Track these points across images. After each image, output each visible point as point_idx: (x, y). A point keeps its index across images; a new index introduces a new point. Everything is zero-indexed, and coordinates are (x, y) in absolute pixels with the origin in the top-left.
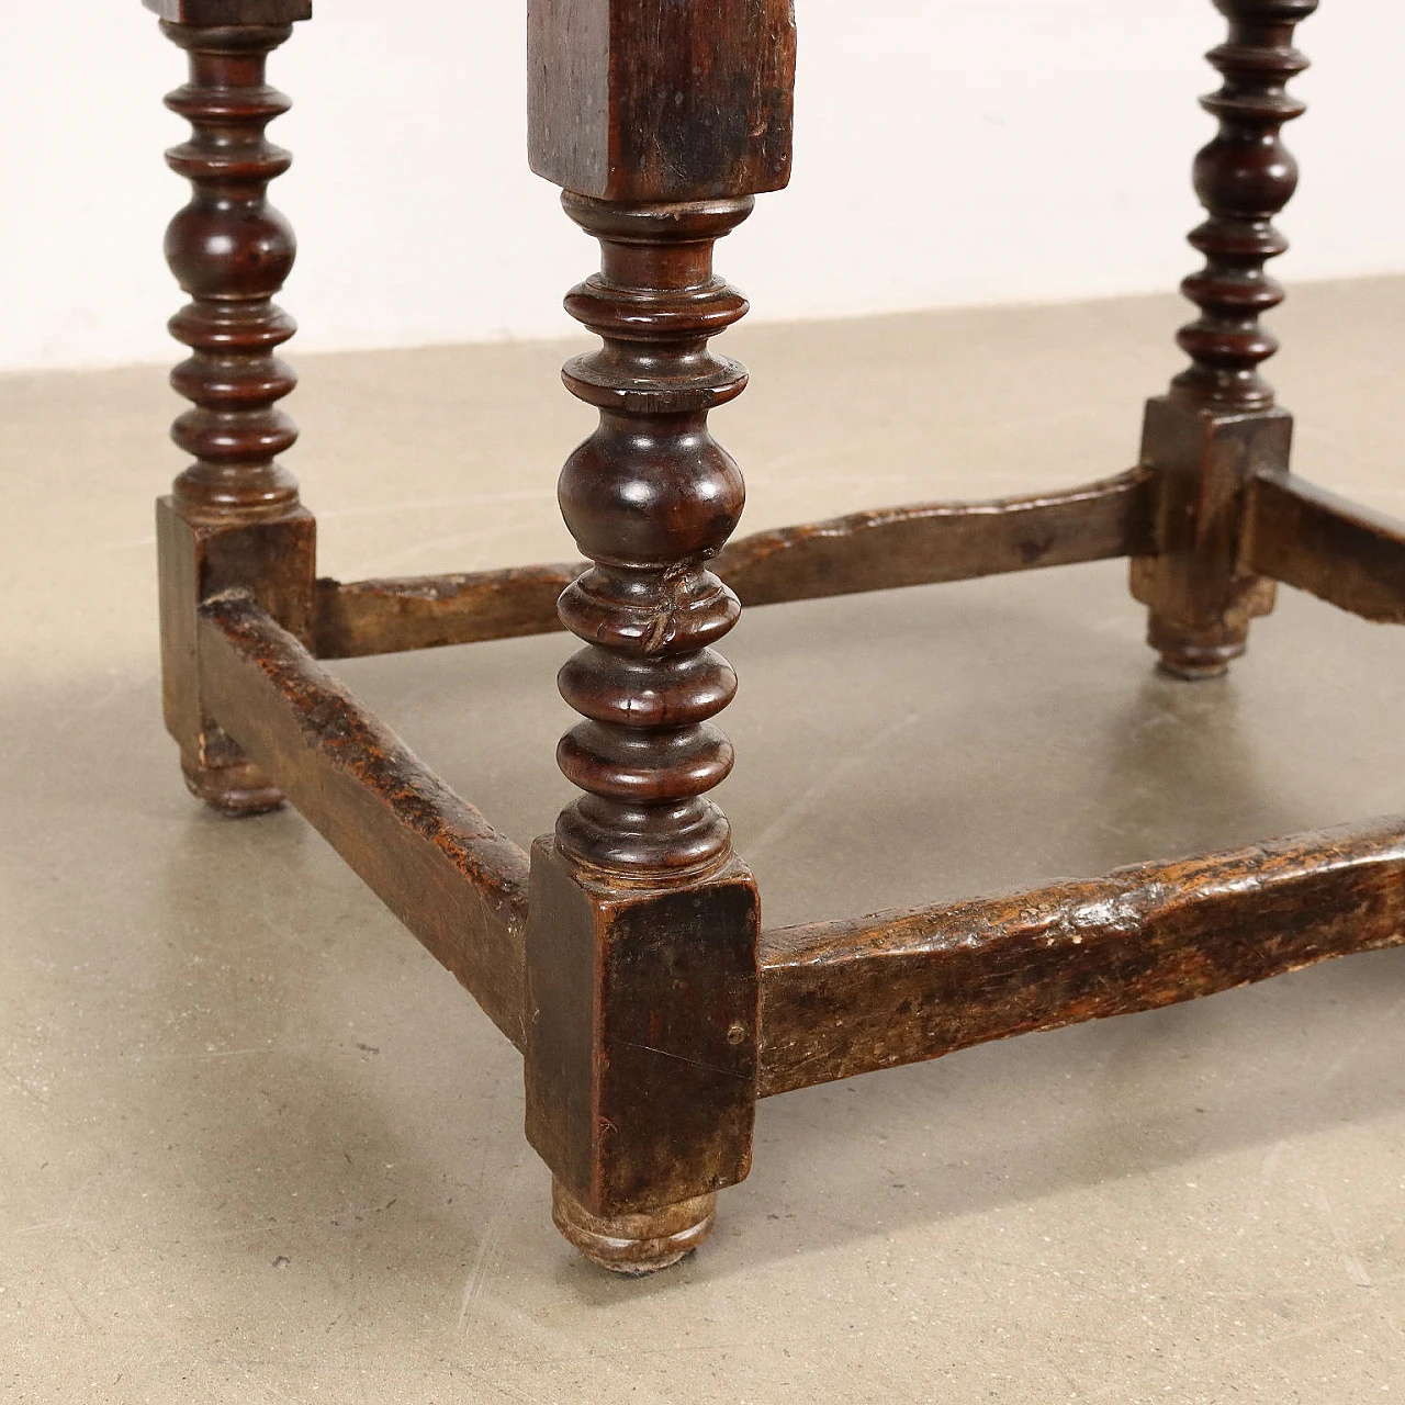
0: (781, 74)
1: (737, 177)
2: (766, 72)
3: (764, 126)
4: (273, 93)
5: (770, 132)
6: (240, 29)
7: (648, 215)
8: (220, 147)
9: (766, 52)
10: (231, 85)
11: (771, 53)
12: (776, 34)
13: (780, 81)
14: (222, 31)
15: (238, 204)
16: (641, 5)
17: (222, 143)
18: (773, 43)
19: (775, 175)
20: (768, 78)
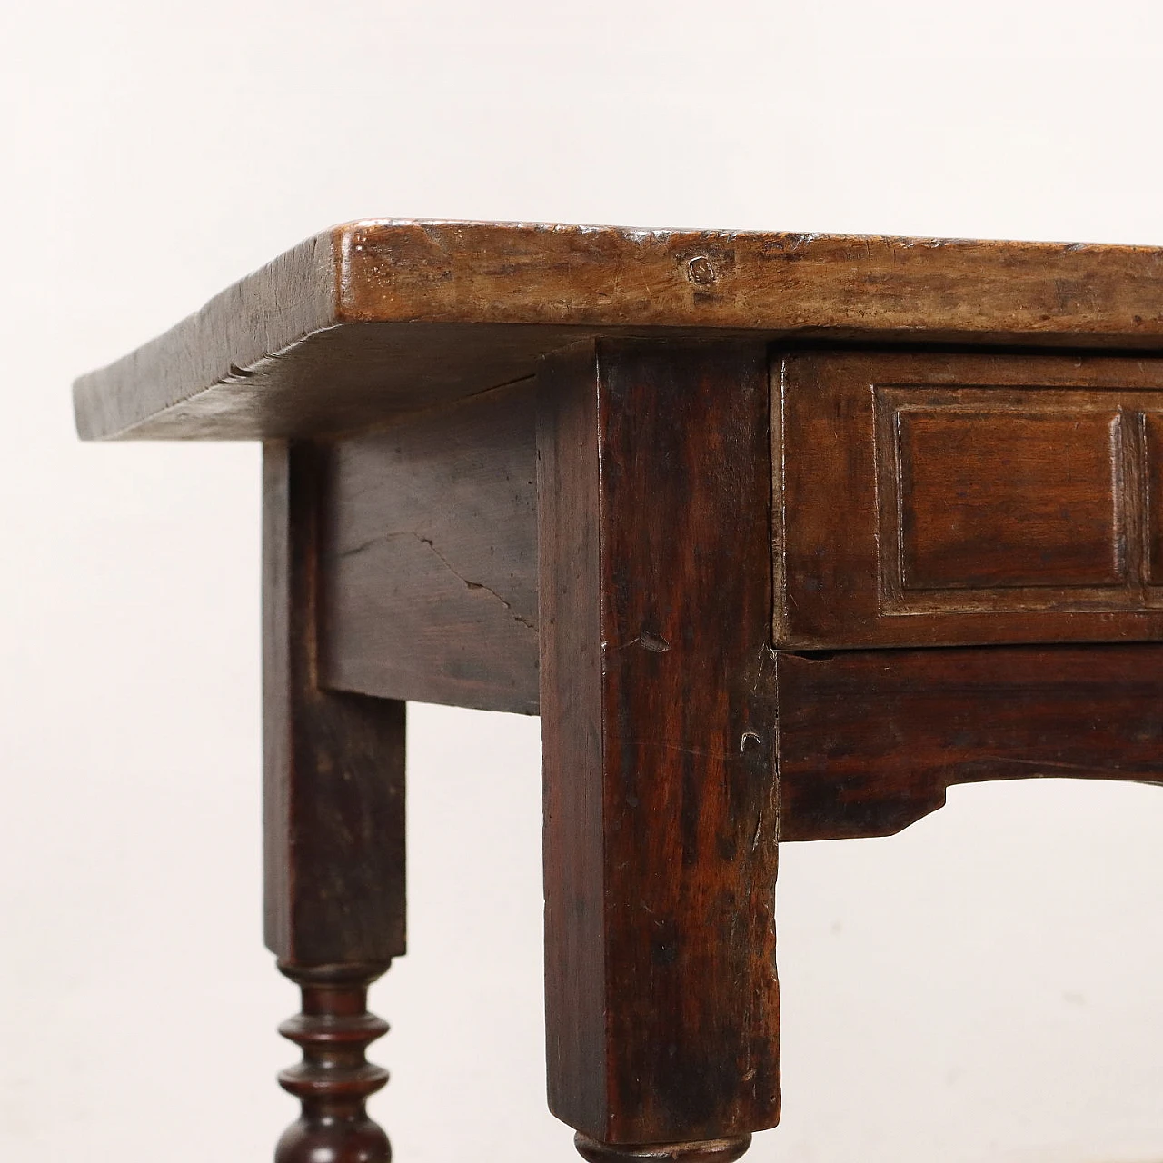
0: (766, 1023)
1: (730, 1120)
2: (753, 1023)
3: (753, 1072)
4: (375, 1019)
5: (759, 1077)
6: (344, 966)
7: (649, 1155)
8: (327, 1070)
9: (752, 1005)
10: (336, 1014)
11: (757, 1006)
12: (760, 989)
13: (767, 1030)
14: (328, 969)
15: (340, 1120)
16: (634, 969)
17: (327, 1065)
18: (757, 997)
19: (767, 1114)
20: (754, 1029)
